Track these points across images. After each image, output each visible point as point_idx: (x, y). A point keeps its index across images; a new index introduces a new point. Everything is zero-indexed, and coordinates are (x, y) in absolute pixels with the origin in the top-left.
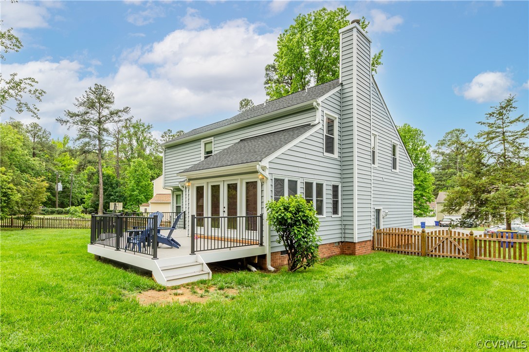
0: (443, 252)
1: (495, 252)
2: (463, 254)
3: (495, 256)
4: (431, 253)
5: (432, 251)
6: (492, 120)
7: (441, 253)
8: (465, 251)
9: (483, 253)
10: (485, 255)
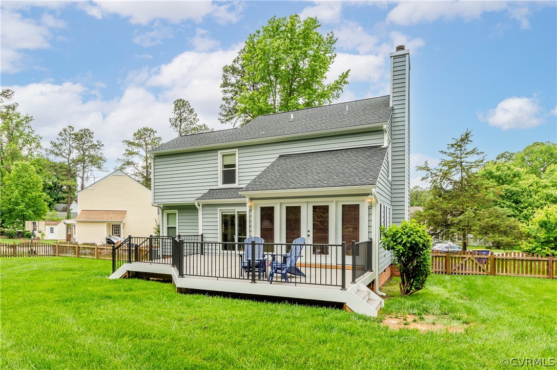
0: (465, 270)
1: (510, 269)
2: (484, 271)
3: (510, 272)
4: (455, 272)
5: (455, 270)
6: (452, 150)
7: (464, 271)
8: (485, 268)
9: (500, 270)
10: (502, 272)
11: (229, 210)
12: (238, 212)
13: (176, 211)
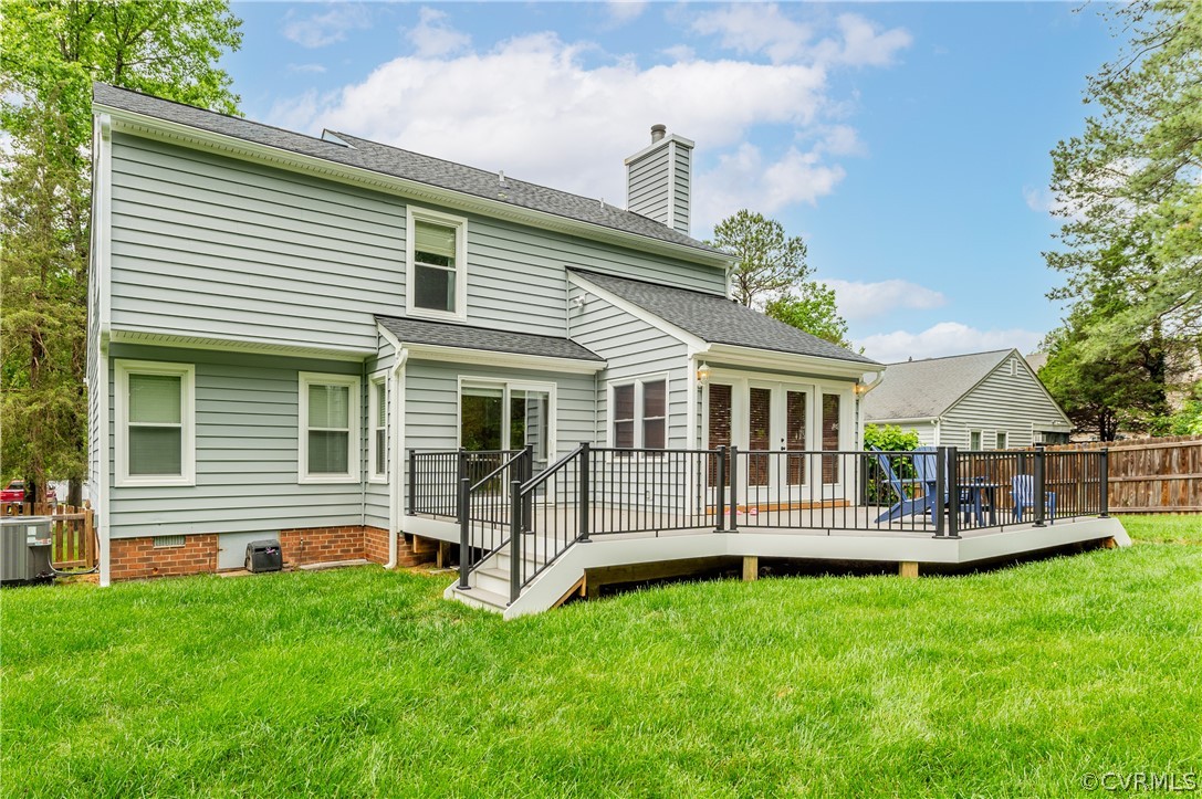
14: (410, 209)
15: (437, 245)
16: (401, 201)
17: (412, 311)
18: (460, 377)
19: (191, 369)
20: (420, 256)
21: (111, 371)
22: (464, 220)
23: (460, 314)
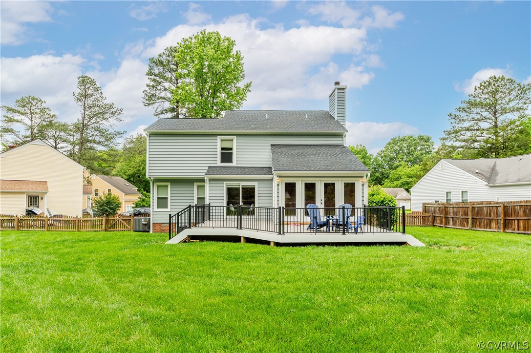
11: (233, 184)
12: (242, 186)
13: (169, 184)
14: (219, 137)
15: (227, 145)
16: (216, 135)
17: (219, 164)
18: (225, 183)
19: (169, 183)
20: (223, 149)
21: (153, 185)
22: (235, 137)
23: (234, 164)
